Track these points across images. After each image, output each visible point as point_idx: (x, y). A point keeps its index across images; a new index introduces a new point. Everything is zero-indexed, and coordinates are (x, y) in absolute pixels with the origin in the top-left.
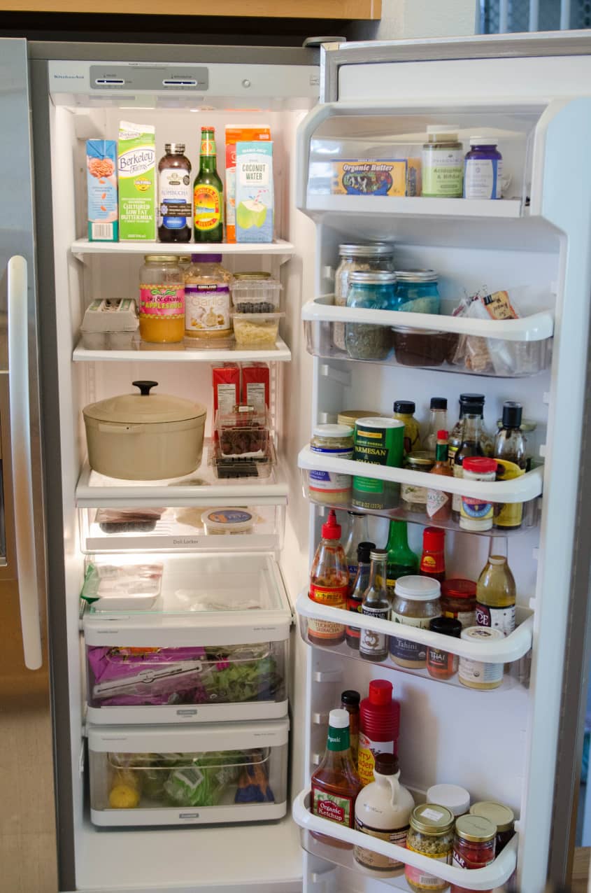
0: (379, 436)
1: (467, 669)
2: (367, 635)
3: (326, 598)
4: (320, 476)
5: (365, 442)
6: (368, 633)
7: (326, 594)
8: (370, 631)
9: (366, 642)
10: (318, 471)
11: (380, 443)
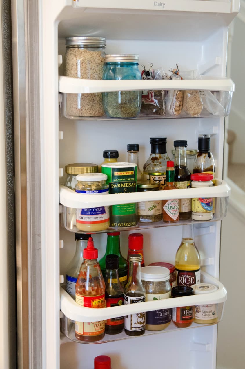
0: (131, 173)
1: (207, 312)
2: (139, 317)
3: (100, 303)
4: (99, 211)
5: (124, 179)
6: (139, 315)
7: (100, 300)
8: (141, 313)
9: (138, 323)
10: (97, 208)
11: (132, 178)
